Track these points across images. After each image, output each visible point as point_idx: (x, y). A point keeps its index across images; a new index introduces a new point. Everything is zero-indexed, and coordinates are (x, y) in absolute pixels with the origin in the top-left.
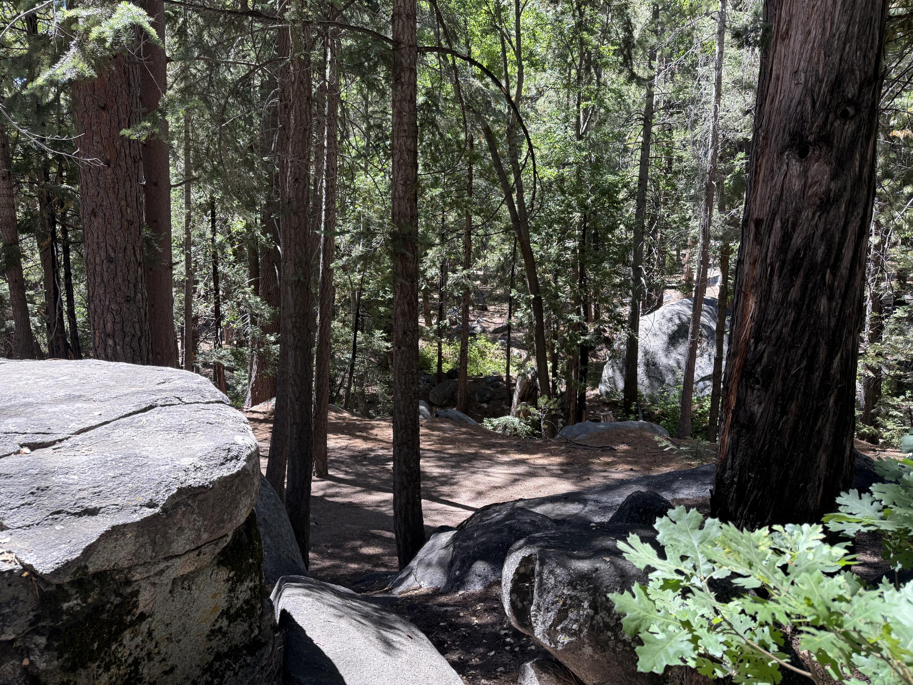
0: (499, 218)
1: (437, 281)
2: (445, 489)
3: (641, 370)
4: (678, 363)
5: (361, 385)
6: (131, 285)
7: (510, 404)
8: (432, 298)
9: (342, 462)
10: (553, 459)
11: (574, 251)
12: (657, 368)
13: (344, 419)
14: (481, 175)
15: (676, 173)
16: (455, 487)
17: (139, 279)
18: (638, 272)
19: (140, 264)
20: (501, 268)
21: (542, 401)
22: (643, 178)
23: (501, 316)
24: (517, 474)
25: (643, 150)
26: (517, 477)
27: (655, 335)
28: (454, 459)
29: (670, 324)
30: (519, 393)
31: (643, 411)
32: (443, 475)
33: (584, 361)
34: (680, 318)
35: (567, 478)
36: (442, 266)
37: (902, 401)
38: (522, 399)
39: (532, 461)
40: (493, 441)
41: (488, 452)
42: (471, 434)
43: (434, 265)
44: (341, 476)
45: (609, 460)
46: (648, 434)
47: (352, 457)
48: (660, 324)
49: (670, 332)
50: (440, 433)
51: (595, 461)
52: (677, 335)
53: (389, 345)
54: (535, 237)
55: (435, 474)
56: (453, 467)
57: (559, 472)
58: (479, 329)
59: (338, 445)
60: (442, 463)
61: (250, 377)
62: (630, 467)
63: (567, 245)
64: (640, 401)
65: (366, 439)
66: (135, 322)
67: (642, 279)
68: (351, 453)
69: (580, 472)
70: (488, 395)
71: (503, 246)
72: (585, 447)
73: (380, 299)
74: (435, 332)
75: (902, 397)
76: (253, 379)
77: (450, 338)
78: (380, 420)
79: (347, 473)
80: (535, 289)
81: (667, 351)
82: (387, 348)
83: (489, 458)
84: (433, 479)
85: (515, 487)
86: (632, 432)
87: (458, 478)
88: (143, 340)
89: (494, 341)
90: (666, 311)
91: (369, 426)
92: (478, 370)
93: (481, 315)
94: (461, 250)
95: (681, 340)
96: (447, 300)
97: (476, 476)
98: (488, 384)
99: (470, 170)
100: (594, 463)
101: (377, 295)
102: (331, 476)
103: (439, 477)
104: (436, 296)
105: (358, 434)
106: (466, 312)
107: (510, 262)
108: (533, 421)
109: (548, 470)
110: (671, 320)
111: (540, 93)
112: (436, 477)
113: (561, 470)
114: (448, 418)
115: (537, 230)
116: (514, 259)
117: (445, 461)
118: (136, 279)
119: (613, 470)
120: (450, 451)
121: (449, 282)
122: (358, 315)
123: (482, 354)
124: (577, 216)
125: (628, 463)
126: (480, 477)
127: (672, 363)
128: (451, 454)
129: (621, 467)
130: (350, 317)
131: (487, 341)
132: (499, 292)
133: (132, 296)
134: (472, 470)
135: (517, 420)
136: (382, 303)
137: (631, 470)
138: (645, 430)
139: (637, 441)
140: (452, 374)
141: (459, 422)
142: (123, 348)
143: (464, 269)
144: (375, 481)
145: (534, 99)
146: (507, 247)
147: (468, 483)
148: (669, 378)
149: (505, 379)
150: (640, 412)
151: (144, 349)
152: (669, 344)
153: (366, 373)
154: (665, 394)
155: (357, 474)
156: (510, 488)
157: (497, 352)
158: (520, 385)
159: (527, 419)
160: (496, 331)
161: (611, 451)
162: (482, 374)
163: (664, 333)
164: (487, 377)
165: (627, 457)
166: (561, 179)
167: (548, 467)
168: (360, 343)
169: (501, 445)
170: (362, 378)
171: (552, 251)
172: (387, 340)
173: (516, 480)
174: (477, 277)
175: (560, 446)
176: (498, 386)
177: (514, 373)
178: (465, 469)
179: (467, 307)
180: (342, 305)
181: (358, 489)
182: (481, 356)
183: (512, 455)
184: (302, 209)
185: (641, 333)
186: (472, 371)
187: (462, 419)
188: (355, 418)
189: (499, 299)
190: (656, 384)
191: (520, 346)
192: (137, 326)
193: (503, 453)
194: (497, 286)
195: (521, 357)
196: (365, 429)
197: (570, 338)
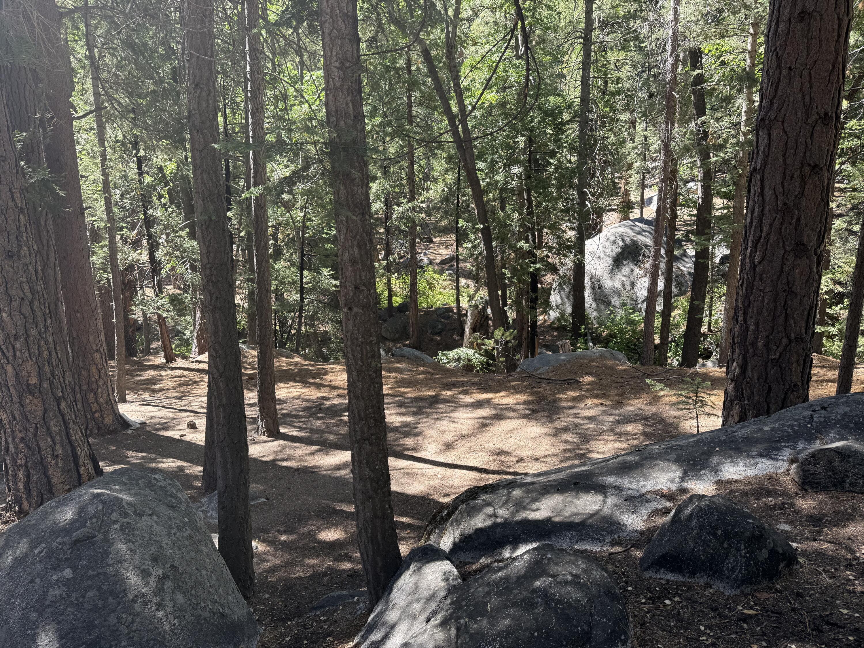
0: (440, 147)
1: (381, 215)
2: (409, 442)
3: (588, 294)
4: (623, 285)
5: (312, 325)
6: (12, 237)
7: (462, 334)
8: (379, 233)
9: (296, 416)
10: (517, 396)
11: (520, 178)
12: (603, 291)
13: (296, 364)
14: (420, 104)
15: (613, 94)
16: (419, 438)
17: (22, 229)
18: (582, 195)
19: (22, 211)
20: (445, 199)
21: (498, 333)
22: (585, 99)
23: (447, 247)
24: (484, 418)
25: (583, 69)
26: (485, 421)
27: (600, 258)
28: (414, 404)
29: (614, 247)
30: (471, 324)
31: (591, 334)
32: (406, 425)
33: (534, 289)
34: (623, 240)
35: (537, 420)
36: (386, 200)
37: (840, 309)
38: (474, 329)
39: (496, 401)
40: (453, 379)
41: (450, 393)
42: (429, 373)
43: (379, 199)
44: (295, 433)
45: (576, 394)
46: (610, 363)
47: (305, 409)
48: (604, 247)
49: (614, 254)
50: (398, 375)
51: (561, 396)
52: (621, 257)
53: (338, 283)
54: (481, 165)
55: (398, 424)
56: (415, 414)
57: (527, 412)
58: (426, 261)
59: (291, 395)
60: (403, 410)
61: (195, 324)
62: (599, 402)
63: (513, 171)
64: (588, 323)
65: (319, 386)
66: (22, 282)
67: (587, 202)
68: (305, 404)
69: (549, 410)
70: (440, 327)
71: (446, 176)
72: (548, 381)
73: (325, 236)
74: (384, 268)
75: (840, 306)
76: (198, 327)
77: (398, 271)
78: (333, 363)
79: (301, 429)
80: (483, 219)
81: (612, 273)
82: (336, 286)
83: (452, 401)
84: (396, 429)
85: (484, 434)
86: (593, 361)
87: (421, 427)
88: (36, 303)
89: (441, 272)
90: (609, 234)
91: (323, 371)
92: (427, 303)
93: (427, 248)
94: (404, 182)
95: (624, 262)
96: (393, 234)
97: (440, 422)
98: (439, 315)
99: (409, 97)
100: (561, 399)
101: (321, 232)
102: (284, 434)
103: (401, 427)
104: (382, 231)
105: (311, 381)
106: (413, 245)
107: (455, 192)
108: (486, 350)
109: (514, 411)
110: (614, 242)
111: (476, 14)
112: (397, 427)
113: (529, 409)
114: (403, 358)
115: (480, 157)
116: (458, 188)
117: (406, 407)
118: (18, 228)
119: (582, 406)
120: (410, 395)
121: (394, 216)
122: (302, 255)
123: (431, 286)
124: (521, 140)
125: (597, 397)
126: (444, 424)
127: (618, 284)
128: (411, 398)
129: (590, 402)
130: (296, 257)
131: (435, 272)
132: (443, 223)
133: (15, 250)
134: (435, 416)
135: (471, 352)
136: (328, 240)
137: (602, 404)
138: (606, 358)
139: (600, 371)
140: (403, 308)
141: (416, 361)
142: (10, 315)
143: (409, 202)
144: (332, 437)
145: (469, 20)
146: (450, 177)
147: (431, 432)
148: (615, 301)
149: (455, 310)
150: (588, 335)
151: (39, 313)
152: (613, 266)
153: (316, 313)
154: (612, 316)
155: (313, 431)
156: (479, 436)
157: (445, 283)
158: (471, 315)
159: (480, 349)
160: (443, 262)
161: (576, 384)
162: (432, 306)
163: (608, 256)
164: (437, 309)
165: (593, 389)
166: (502, 104)
167: (514, 407)
168: (308, 283)
169: (463, 384)
170: (312, 318)
171: (497, 178)
172: (335, 279)
173: (484, 425)
174: (422, 210)
175: (523, 381)
176: (449, 317)
177: (464, 303)
178: (428, 415)
179: (414, 240)
180: (285, 245)
181: (315, 448)
182: (430, 288)
183: (474, 395)
184: (208, 123)
185: (587, 257)
186: (423, 303)
187: (418, 358)
188: (307, 362)
189: (445, 231)
190: (602, 307)
191: (468, 275)
192: (26, 287)
193: (466, 393)
194: (442, 217)
195: (468, 286)
196: (320, 374)
197: (521, 267)
